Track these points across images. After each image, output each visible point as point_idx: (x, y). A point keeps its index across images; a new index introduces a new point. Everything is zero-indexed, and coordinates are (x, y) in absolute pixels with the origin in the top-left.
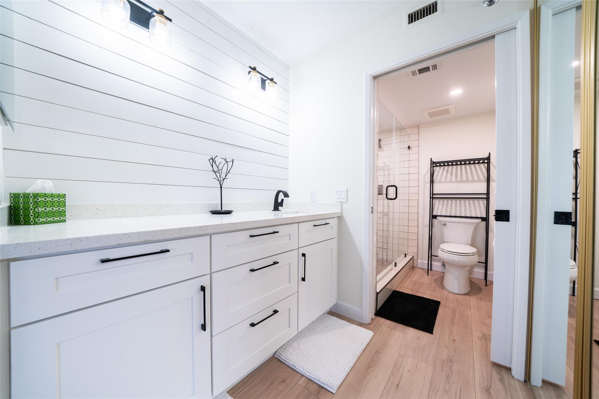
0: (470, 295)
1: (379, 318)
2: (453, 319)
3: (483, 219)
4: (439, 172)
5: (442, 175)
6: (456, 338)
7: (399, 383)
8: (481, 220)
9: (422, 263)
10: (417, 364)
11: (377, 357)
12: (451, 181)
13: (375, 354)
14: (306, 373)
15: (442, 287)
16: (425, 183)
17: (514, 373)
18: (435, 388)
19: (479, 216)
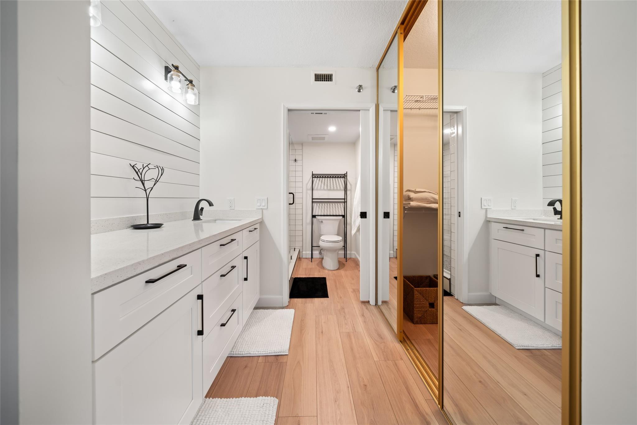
0: (340, 269)
1: (292, 299)
2: (336, 286)
3: (343, 216)
4: (316, 182)
5: (318, 184)
6: (341, 296)
7: (322, 331)
8: (342, 217)
9: (306, 254)
10: (327, 317)
11: (303, 323)
12: (324, 189)
13: (301, 322)
14: (262, 353)
15: (323, 268)
16: (307, 190)
17: (371, 303)
18: (341, 325)
19: (341, 214)
